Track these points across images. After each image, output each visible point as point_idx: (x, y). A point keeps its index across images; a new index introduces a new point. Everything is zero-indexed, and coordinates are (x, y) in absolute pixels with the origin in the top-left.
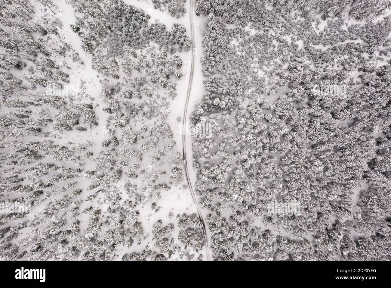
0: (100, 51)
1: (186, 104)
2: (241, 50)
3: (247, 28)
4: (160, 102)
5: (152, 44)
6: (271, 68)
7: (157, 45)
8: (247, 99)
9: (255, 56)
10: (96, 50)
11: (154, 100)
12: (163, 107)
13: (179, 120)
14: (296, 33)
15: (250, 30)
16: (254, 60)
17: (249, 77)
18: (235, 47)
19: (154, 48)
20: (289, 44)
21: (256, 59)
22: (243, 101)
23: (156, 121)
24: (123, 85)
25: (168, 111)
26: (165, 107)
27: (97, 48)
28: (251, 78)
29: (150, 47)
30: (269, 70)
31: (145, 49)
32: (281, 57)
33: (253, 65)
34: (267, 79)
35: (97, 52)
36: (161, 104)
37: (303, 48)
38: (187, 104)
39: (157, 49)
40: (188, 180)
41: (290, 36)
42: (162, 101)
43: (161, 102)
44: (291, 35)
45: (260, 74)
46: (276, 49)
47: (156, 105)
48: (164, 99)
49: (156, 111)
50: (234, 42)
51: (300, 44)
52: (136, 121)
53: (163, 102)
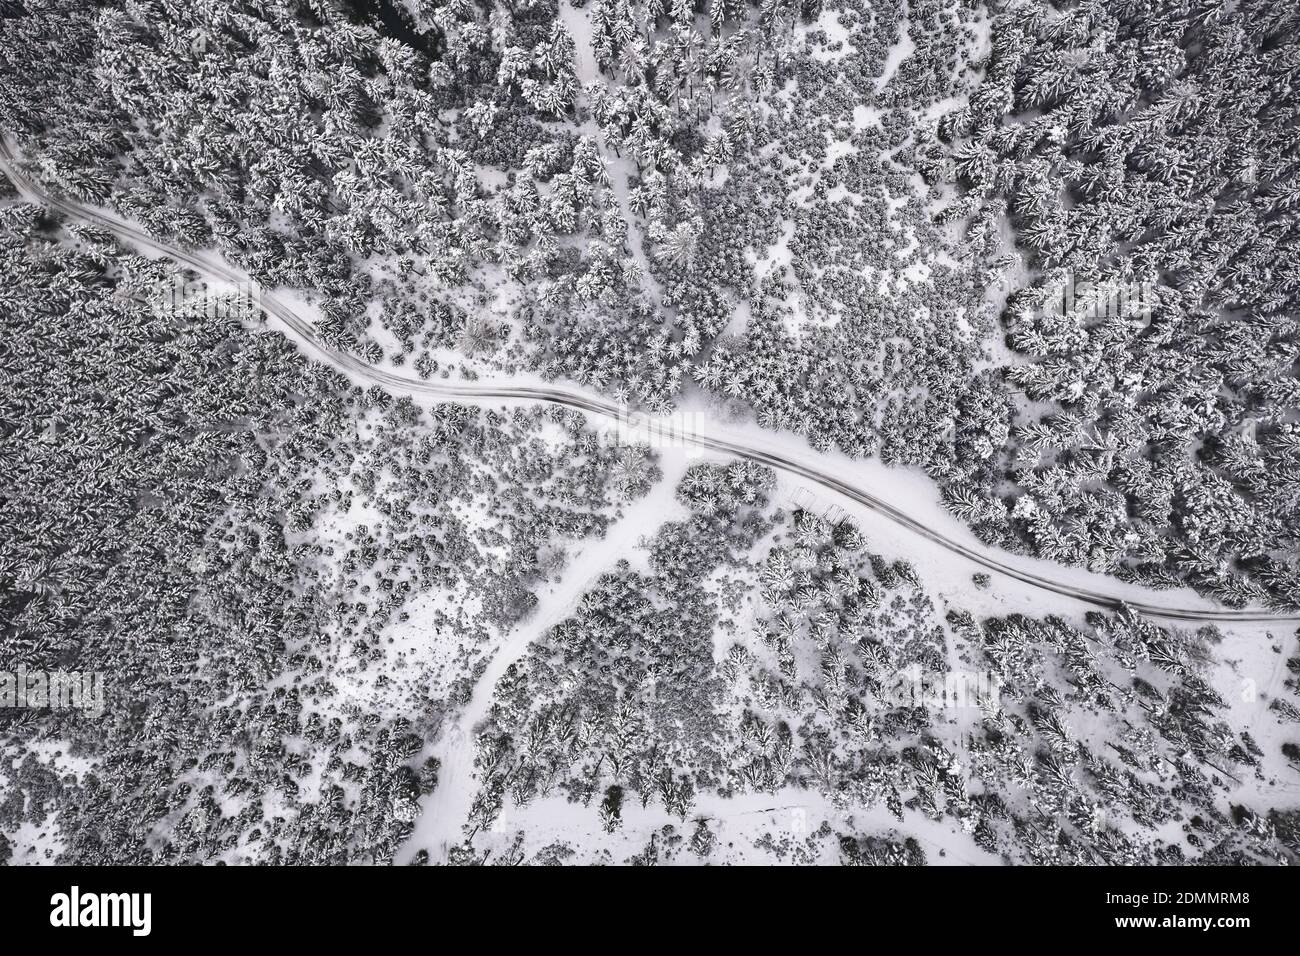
0: (678, 753)
1: (938, 542)
2: (824, 312)
3: (762, 270)
4: (902, 622)
5: (710, 584)
6: (909, 235)
7: (721, 571)
8: (986, 345)
9: (856, 273)
10: (672, 765)
11: (890, 638)
12: (922, 614)
13: (980, 580)
14: (826, 117)
15: (769, 261)
16: (869, 279)
17: (918, 315)
18: (806, 328)
19: (724, 580)
20: (854, 151)
21: (867, 272)
22: (988, 359)
23: (960, 653)
24: (810, 719)
25: (938, 604)
26: (926, 609)
27: (668, 760)
28: (923, 308)
29: (720, 593)
30: (915, 244)
31: (718, 611)
32: (886, 192)
33: (883, 290)
34: (943, 259)
35: (679, 763)
36: (911, 621)
37: (880, 113)
38: (936, 538)
39: (731, 574)
40: (1182, 616)
41: (830, 140)
42: (901, 614)
43: (906, 616)
44: (828, 135)
45: (918, 273)
46: (858, 199)
47: (911, 636)
48: (898, 604)
49: (929, 644)
50: (793, 326)
51: (866, 118)
52: (940, 717)
53: (909, 612)
